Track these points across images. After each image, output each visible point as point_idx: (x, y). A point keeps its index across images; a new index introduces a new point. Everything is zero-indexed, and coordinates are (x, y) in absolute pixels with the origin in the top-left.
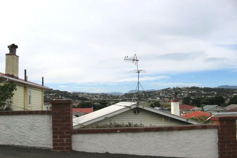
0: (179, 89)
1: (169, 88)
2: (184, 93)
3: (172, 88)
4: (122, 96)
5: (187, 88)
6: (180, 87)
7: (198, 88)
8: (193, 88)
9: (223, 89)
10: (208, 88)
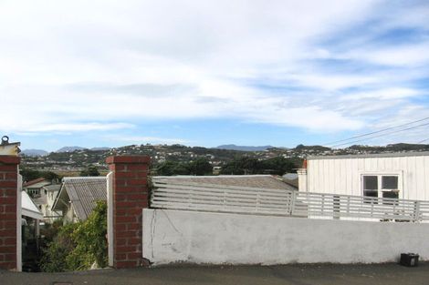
0: (151, 147)
1: (134, 146)
2: (159, 155)
3: (139, 145)
4: (45, 157)
5: (165, 147)
6: (152, 144)
7: (183, 147)
8: (176, 147)
9: (224, 150)
10: (200, 148)
